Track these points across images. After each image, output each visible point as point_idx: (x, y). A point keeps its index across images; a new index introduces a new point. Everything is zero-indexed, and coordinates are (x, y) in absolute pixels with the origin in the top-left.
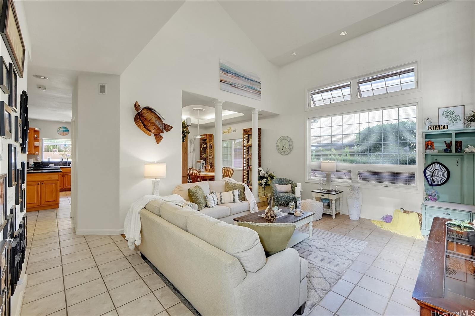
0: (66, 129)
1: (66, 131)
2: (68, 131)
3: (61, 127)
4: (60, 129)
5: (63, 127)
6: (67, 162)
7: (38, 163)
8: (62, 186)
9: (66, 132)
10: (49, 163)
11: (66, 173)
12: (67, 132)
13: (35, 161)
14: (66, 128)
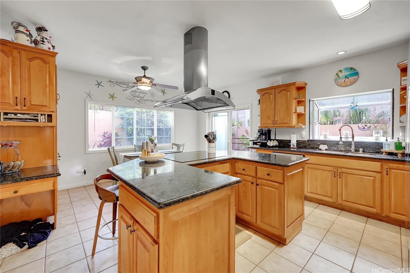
0: (352, 72)
1: (352, 75)
2: (357, 74)
3: (341, 71)
4: (340, 74)
5: (346, 69)
6: (353, 143)
7: (304, 142)
8: (334, 196)
9: (351, 79)
10: (319, 143)
11: (343, 169)
12: (356, 77)
13: (300, 139)
14: (352, 68)
